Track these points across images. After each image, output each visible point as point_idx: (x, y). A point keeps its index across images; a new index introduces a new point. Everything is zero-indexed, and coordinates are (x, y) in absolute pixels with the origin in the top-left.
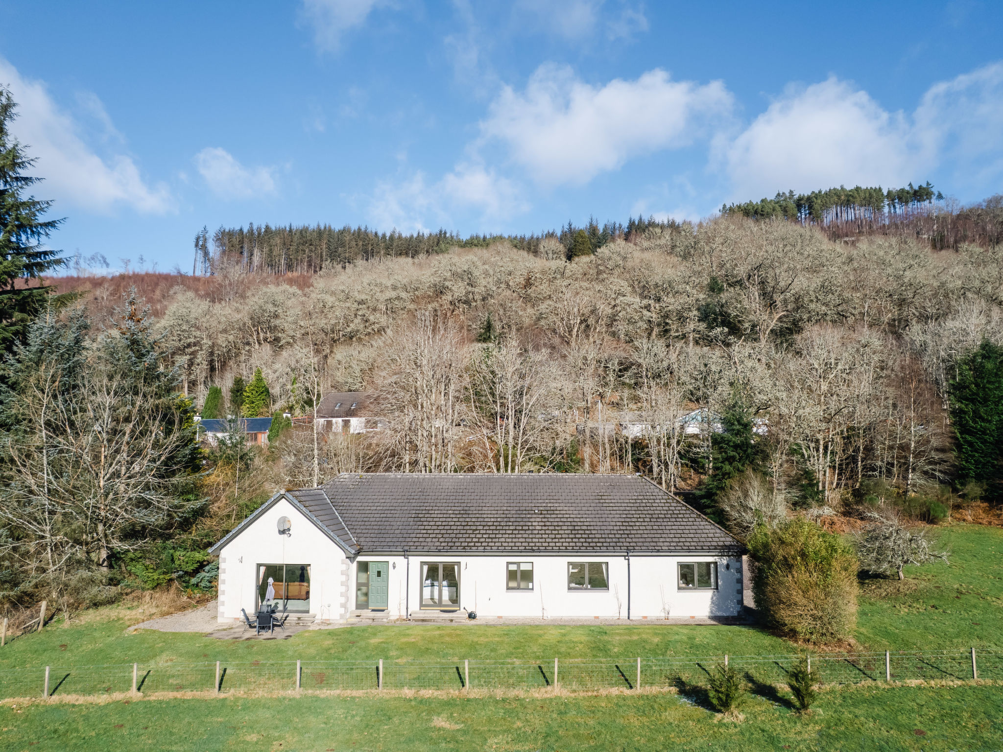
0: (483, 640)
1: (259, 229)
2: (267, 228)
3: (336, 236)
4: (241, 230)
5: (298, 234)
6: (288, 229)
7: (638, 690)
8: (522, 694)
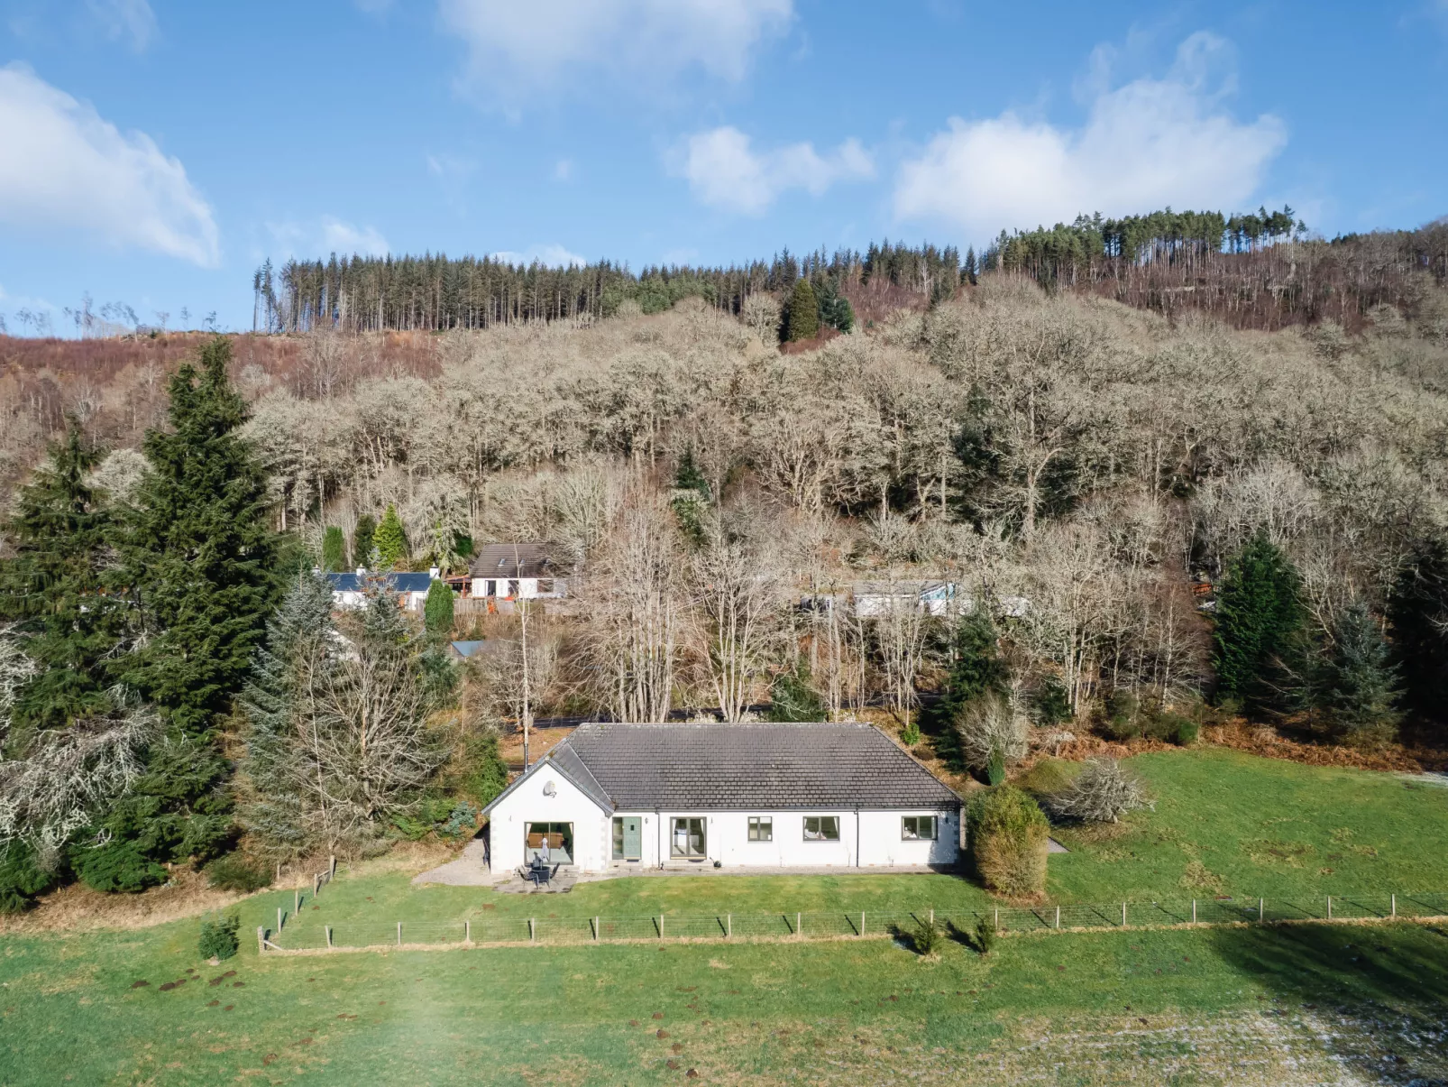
0: (734, 892)
1: (344, 261)
2: (356, 259)
3: (454, 271)
4: (319, 263)
5: (400, 270)
6: (385, 261)
7: (863, 936)
8: (773, 941)
